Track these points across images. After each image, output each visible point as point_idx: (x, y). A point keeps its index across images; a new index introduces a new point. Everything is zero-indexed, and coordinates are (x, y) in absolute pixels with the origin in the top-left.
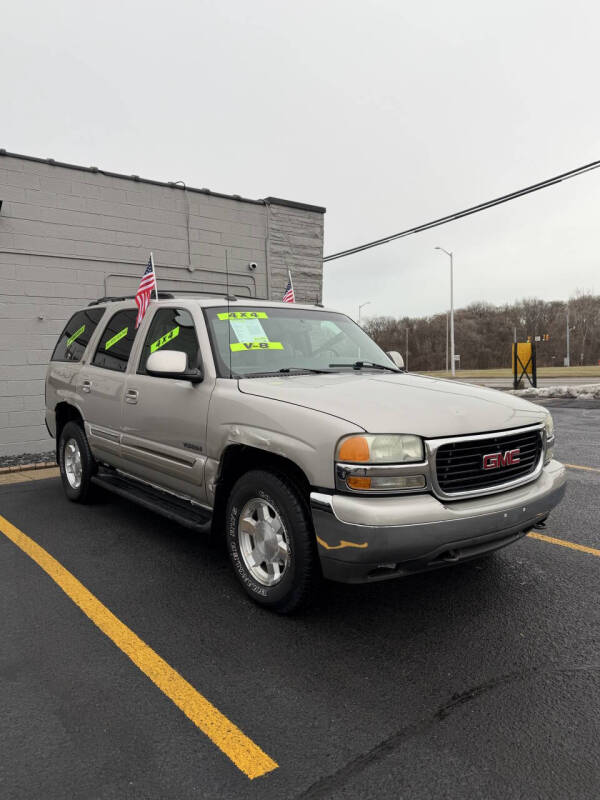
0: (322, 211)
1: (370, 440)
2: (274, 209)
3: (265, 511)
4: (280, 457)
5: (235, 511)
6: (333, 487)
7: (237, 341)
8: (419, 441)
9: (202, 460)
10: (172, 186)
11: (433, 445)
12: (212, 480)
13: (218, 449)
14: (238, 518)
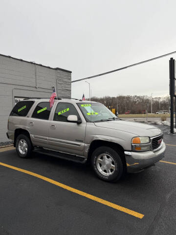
0: (71, 72)
1: (140, 138)
2: (59, 71)
3: (106, 157)
4: (114, 143)
5: (96, 157)
6: (131, 150)
7: (88, 112)
8: (148, 138)
9: (83, 144)
10: (32, 63)
11: (151, 138)
12: (87, 149)
13: (90, 141)
14: (96, 159)
